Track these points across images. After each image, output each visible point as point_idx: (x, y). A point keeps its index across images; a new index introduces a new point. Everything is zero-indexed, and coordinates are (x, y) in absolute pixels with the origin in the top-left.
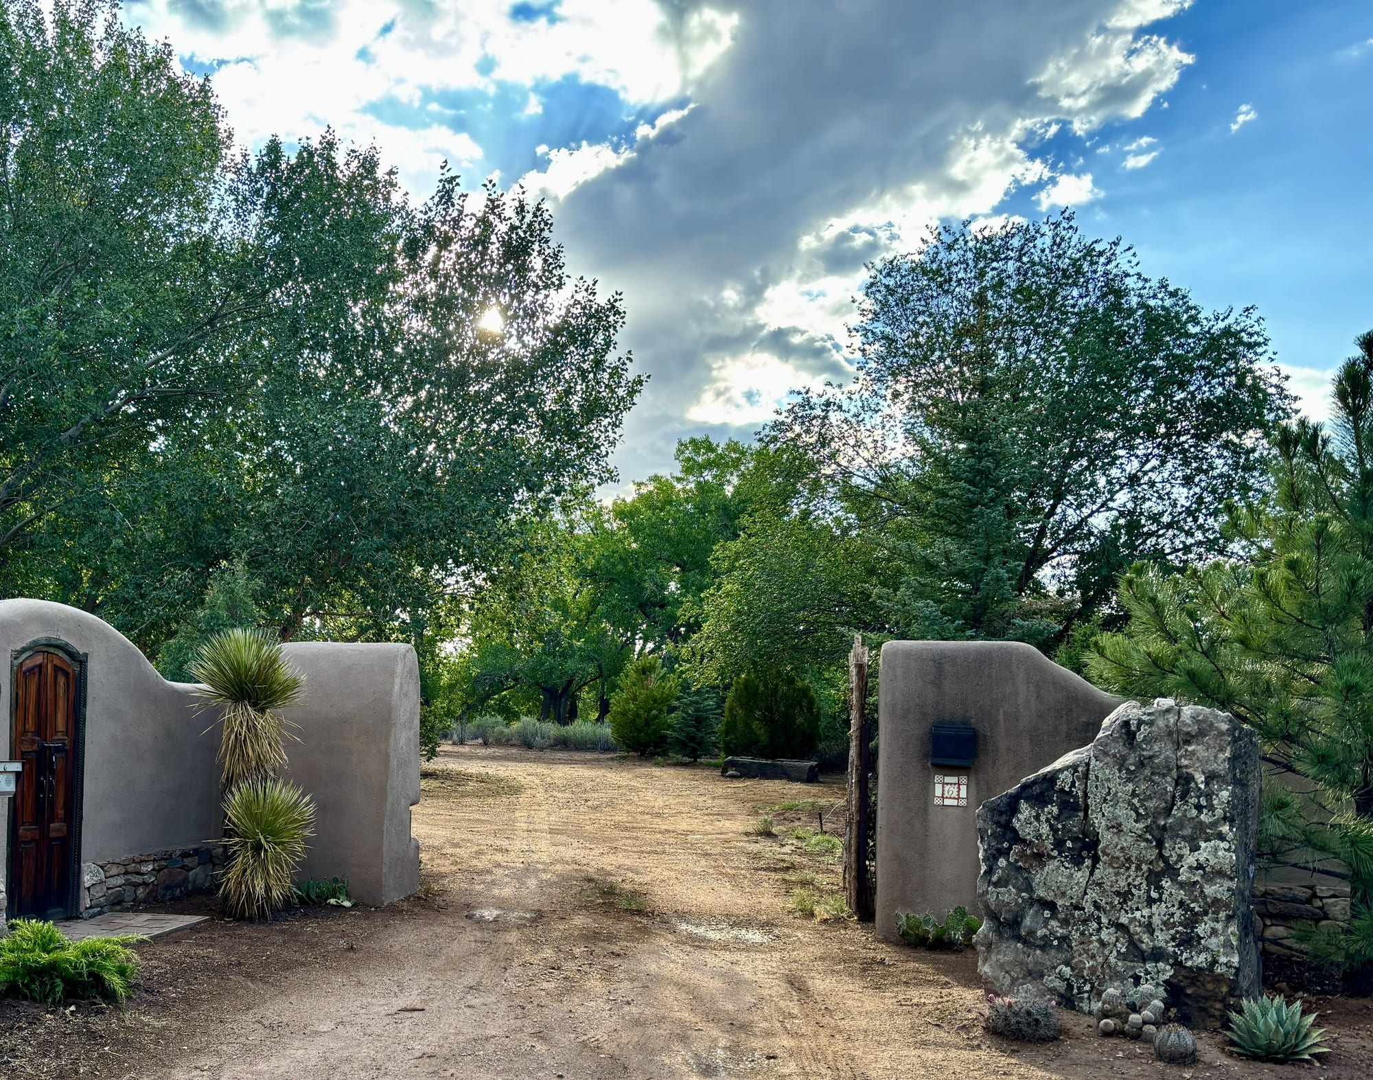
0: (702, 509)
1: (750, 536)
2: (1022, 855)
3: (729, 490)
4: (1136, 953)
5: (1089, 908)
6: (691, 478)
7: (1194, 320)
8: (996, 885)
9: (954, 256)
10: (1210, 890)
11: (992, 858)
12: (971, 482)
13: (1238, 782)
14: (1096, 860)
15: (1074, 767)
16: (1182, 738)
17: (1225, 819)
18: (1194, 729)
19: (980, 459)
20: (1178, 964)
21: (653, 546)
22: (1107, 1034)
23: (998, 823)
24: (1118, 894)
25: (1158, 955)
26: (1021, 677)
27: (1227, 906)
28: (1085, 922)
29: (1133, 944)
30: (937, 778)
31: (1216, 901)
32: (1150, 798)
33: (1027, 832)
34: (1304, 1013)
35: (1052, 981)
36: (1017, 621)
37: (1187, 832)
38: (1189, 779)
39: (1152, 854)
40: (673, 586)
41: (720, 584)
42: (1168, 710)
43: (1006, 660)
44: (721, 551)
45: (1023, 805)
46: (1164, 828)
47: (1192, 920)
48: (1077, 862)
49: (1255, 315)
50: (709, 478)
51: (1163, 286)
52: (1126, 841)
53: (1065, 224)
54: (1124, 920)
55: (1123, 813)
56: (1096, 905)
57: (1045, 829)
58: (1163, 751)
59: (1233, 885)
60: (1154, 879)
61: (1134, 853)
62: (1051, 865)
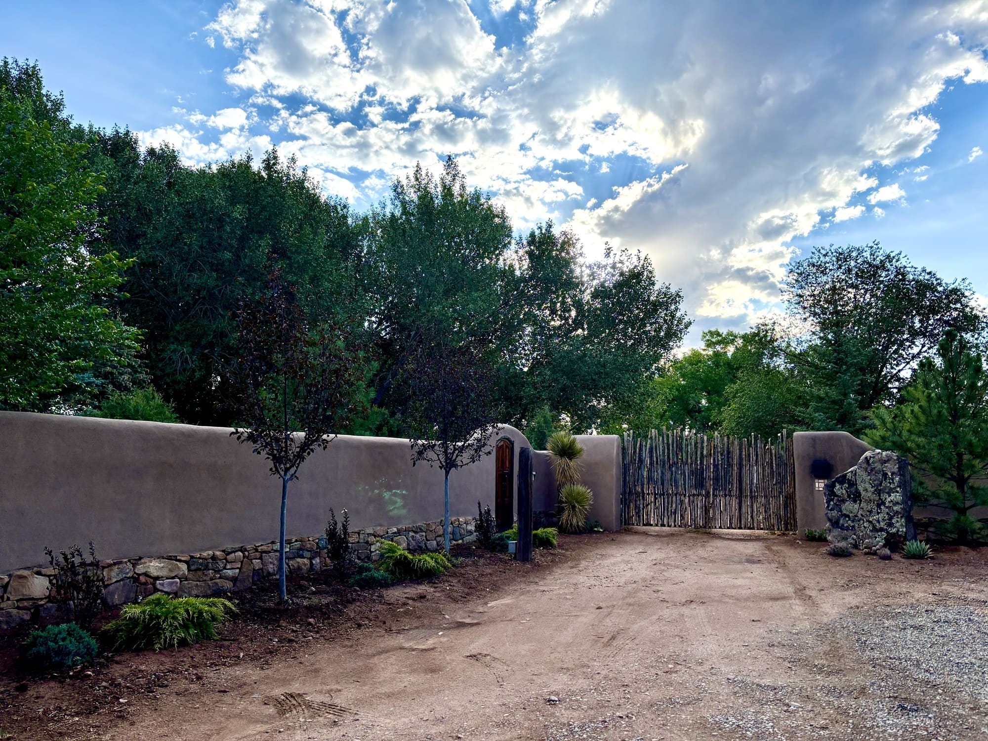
0: (717, 365)
1: (742, 382)
2: (838, 500)
3: (729, 354)
4: (875, 530)
5: (860, 516)
6: (710, 349)
7: (940, 284)
8: (831, 510)
9: (827, 259)
10: (895, 508)
11: (828, 502)
12: (835, 363)
13: (900, 475)
14: (861, 501)
15: (852, 472)
16: (884, 462)
17: (898, 486)
18: (886, 459)
19: (839, 354)
20: (888, 533)
21: (693, 383)
22: (866, 554)
23: (829, 491)
24: (868, 511)
25: (881, 530)
26: (844, 444)
27: (901, 513)
28: (859, 521)
29: (874, 527)
30: (816, 481)
31: (897, 512)
32: (875, 481)
33: (839, 493)
34: (926, 545)
35: (850, 540)
36: (859, 421)
37: (887, 491)
38: (887, 474)
39: (877, 498)
40: (704, 402)
41: (730, 404)
42: (879, 453)
43: (839, 438)
44: (730, 389)
45: (837, 484)
46: (880, 490)
47: (891, 518)
48: (855, 501)
49: (967, 282)
50: (719, 349)
51: (924, 270)
52: (869, 494)
53: (875, 246)
54: (871, 519)
55: (868, 486)
56: (862, 515)
57: (844, 492)
58: (878, 466)
59: (902, 506)
60: (879, 506)
61: (872, 498)
62: (847, 503)
